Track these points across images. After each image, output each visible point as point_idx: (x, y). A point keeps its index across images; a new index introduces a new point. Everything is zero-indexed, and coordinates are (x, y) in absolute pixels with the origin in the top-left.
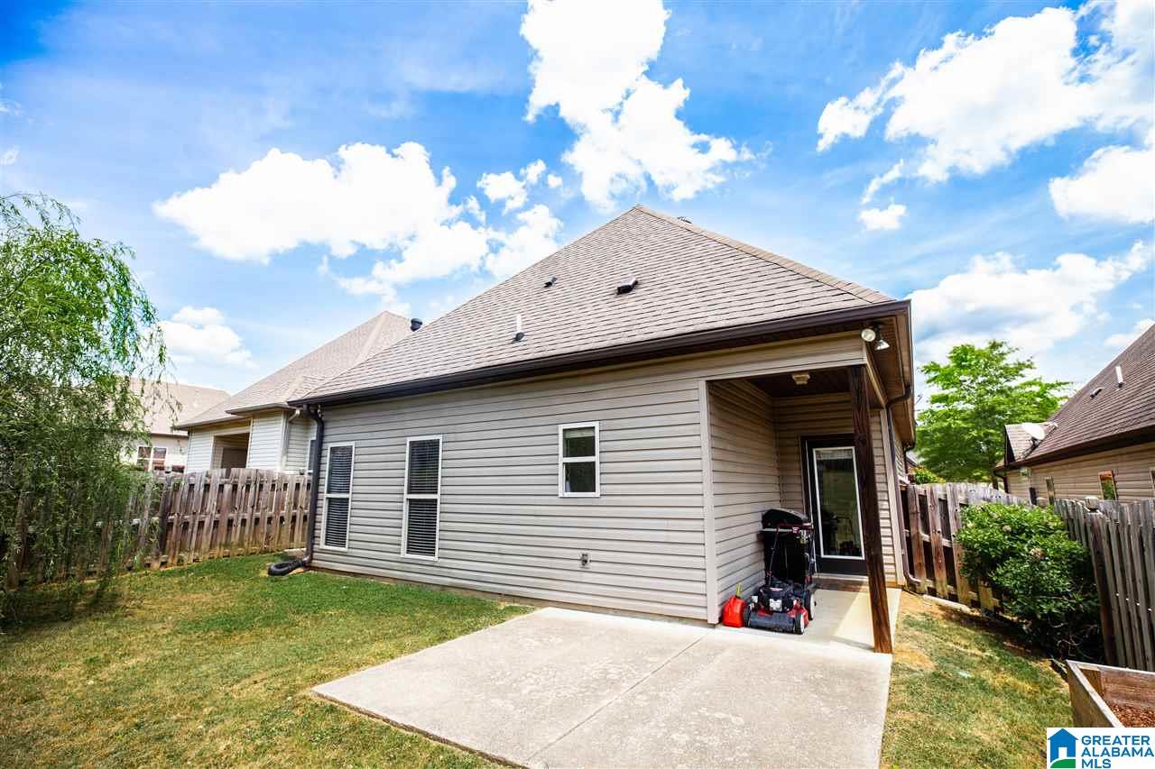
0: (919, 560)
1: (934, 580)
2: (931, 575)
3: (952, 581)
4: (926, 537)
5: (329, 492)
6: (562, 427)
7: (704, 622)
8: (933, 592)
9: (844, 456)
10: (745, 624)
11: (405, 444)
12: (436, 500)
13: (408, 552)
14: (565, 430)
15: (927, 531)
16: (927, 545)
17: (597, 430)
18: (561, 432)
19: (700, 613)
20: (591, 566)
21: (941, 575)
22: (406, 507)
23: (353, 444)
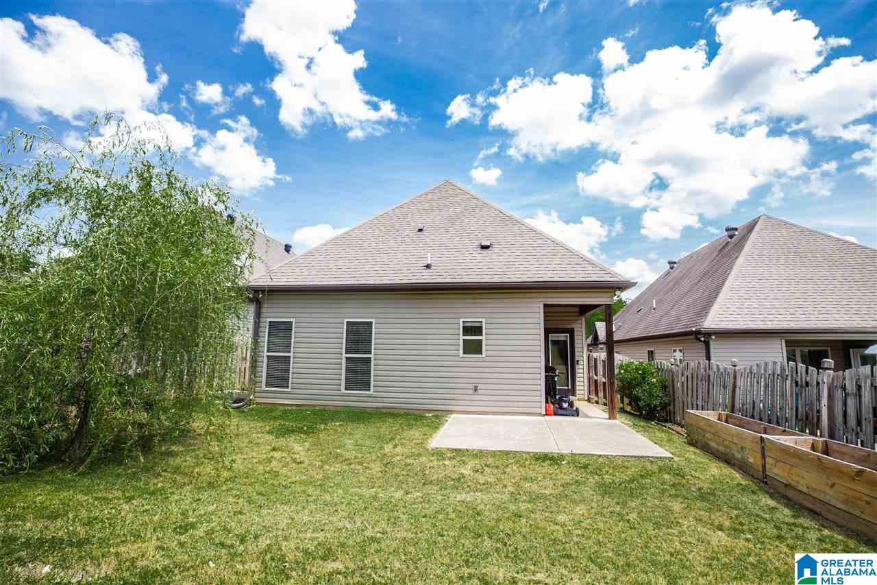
0: (593, 388)
1: (598, 397)
2: (597, 394)
3: (605, 397)
4: (596, 378)
5: (268, 351)
6: (462, 320)
7: (540, 414)
8: (597, 402)
9: (563, 339)
10: (555, 414)
11: (343, 323)
12: (370, 358)
13: (346, 389)
14: (464, 322)
15: (596, 375)
16: (596, 381)
17: (484, 323)
18: (461, 322)
19: (538, 411)
20: (479, 392)
21: (601, 394)
22: (344, 361)
23: (293, 320)
